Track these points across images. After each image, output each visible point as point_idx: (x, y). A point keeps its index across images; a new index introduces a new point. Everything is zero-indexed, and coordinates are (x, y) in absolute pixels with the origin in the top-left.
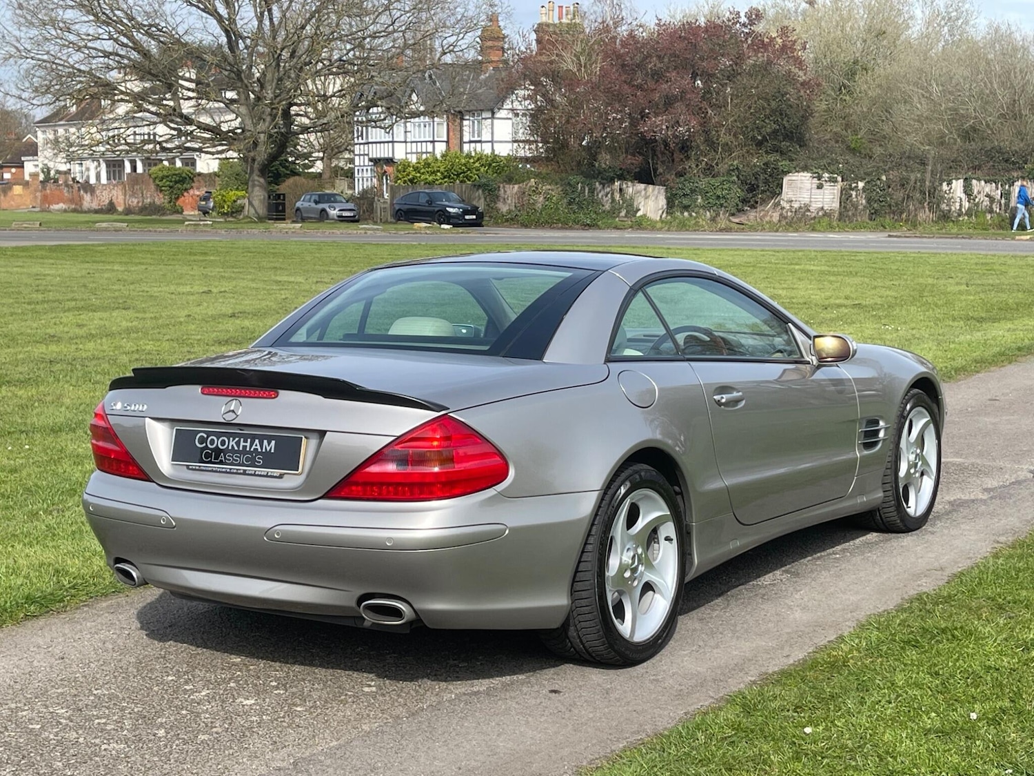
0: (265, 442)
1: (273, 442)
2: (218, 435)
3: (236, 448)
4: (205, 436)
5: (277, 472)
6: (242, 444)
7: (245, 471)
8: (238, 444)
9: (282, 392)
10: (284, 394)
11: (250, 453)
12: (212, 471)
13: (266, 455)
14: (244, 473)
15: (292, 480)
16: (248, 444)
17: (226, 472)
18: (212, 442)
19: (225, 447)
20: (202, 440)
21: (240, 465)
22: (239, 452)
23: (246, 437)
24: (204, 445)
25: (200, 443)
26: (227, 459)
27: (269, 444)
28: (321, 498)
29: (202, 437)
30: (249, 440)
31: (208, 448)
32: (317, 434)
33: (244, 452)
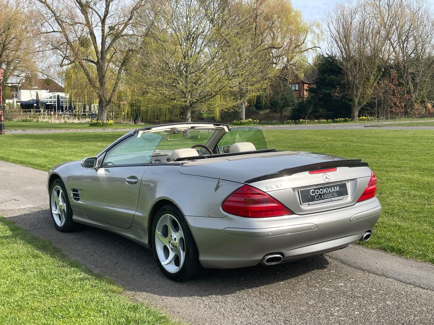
0: (335, 187)
1: (338, 187)
2: (319, 189)
3: (327, 192)
4: (314, 190)
5: (341, 197)
6: (328, 190)
7: (331, 200)
8: (327, 190)
9: (337, 168)
10: (338, 168)
11: (332, 193)
12: (320, 203)
13: (337, 192)
14: (331, 201)
15: (349, 198)
16: (330, 190)
17: (325, 202)
18: (317, 192)
19: (323, 193)
20: (313, 192)
21: (329, 198)
22: (328, 193)
23: (329, 187)
24: (315, 194)
25: (313, 193)
26: (324, 197)
27: (337, 188)
28: (356, 203)
29: (313, 191)
30: (330, 188)
31: (317, 195)
32: (349, 181)
33: (330, 193)
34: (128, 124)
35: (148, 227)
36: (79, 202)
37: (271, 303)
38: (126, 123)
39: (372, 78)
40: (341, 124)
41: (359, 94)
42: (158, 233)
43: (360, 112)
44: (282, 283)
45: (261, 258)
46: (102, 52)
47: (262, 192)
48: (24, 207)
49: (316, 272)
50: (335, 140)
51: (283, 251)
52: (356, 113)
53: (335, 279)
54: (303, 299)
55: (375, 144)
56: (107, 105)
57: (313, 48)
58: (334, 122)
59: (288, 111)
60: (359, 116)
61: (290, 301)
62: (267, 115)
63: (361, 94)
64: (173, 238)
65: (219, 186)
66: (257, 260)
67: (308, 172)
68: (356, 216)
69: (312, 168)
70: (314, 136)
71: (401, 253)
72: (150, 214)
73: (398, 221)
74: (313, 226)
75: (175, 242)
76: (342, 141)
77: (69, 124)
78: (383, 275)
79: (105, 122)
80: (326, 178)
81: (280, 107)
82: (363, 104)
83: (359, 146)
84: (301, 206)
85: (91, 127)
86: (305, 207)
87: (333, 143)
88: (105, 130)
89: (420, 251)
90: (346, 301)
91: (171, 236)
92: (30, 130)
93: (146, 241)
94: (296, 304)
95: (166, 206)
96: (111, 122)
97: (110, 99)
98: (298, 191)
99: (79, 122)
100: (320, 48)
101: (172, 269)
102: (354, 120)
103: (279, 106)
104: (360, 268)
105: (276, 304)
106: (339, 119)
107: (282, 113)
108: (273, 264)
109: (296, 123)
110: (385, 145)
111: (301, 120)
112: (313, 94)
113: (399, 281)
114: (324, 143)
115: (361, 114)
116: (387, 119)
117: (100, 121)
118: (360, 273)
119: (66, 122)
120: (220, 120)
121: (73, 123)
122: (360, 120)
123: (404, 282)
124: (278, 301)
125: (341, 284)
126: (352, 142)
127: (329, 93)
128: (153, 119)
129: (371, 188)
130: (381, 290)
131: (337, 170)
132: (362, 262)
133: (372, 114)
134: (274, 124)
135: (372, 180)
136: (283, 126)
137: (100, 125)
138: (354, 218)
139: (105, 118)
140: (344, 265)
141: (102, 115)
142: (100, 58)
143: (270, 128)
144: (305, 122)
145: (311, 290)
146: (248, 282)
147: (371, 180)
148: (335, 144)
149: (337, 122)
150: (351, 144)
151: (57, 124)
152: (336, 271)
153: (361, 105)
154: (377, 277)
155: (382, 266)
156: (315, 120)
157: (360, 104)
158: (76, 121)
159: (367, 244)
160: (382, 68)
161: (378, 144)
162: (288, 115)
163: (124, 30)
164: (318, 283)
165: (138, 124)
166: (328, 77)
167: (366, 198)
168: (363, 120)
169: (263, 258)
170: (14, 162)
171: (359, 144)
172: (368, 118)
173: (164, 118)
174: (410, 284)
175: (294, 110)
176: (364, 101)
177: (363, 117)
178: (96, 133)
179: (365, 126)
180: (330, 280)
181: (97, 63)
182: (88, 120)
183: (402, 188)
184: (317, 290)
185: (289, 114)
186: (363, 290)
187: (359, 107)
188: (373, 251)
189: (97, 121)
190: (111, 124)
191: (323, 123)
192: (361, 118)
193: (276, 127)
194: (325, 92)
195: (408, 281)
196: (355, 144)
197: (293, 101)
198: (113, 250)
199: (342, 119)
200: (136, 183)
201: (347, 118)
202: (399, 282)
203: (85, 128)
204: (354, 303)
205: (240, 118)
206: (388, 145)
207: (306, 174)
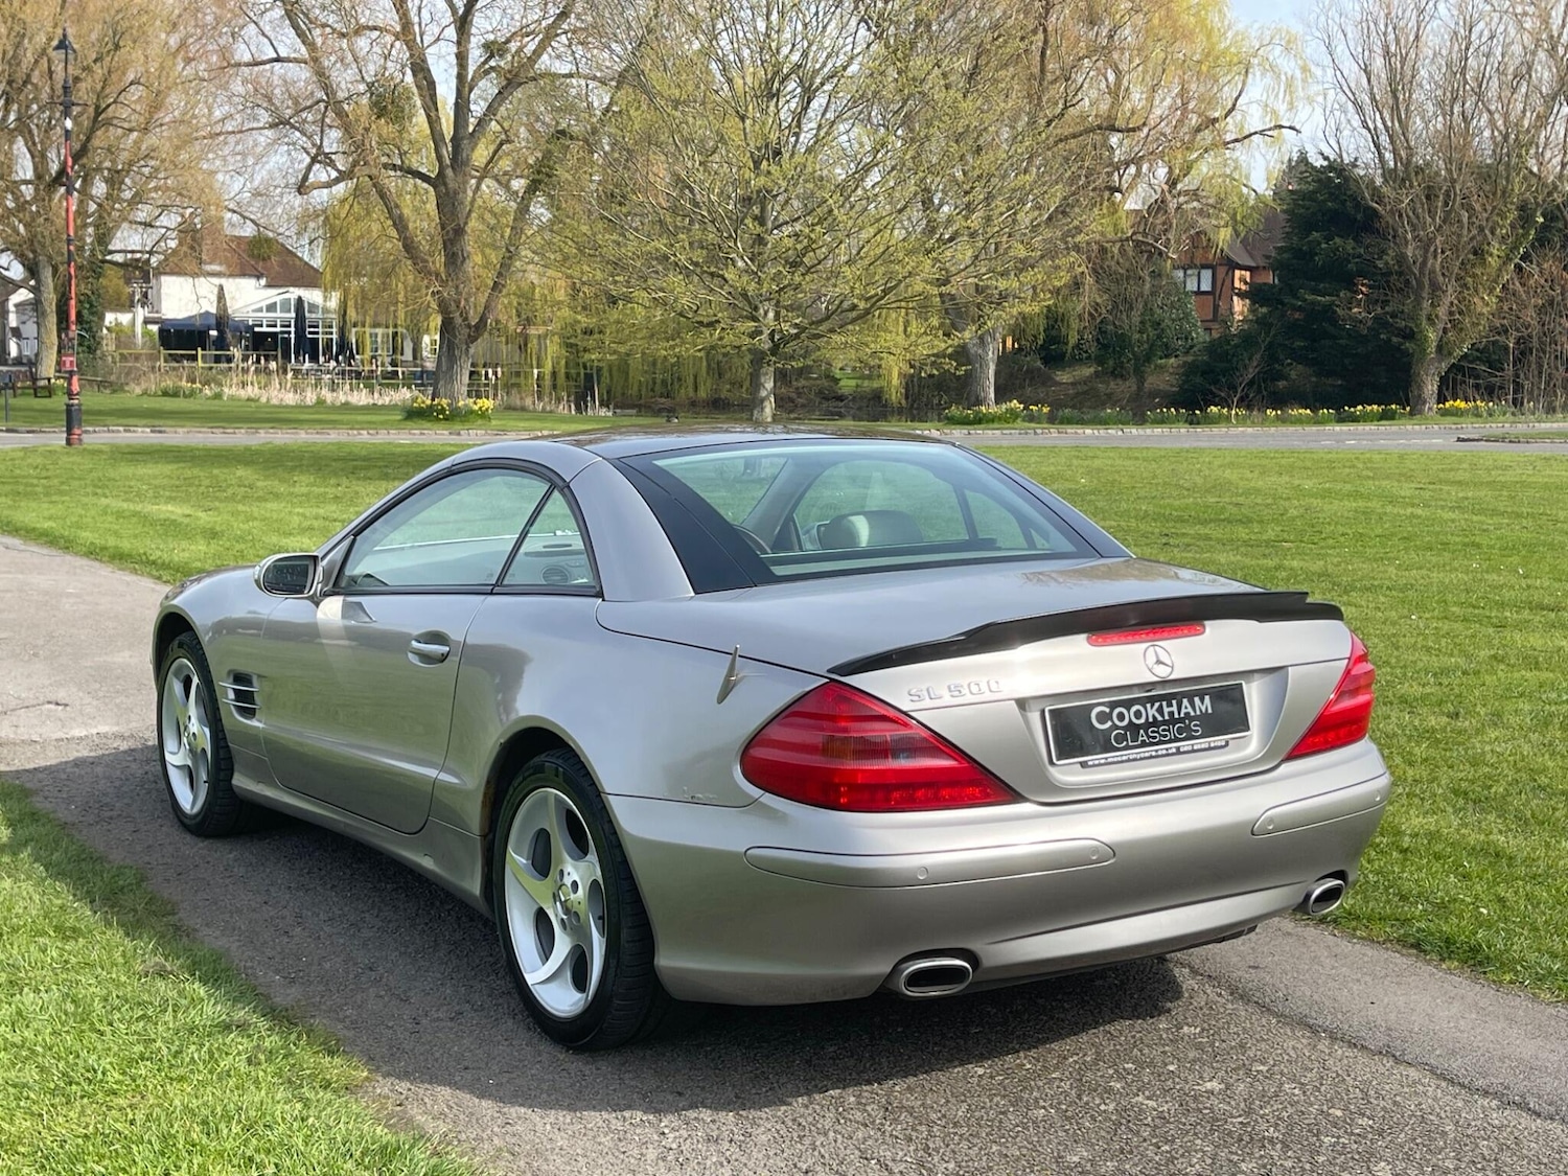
0: (1197, 699)
1: (1207, 698)
2: (1128, 704)
3: (1160, 718)
4: (1107, 710)
5: (1219, 740)
6: (1166, 710)
7: (1178, 748)
8: (1160, 710)
9: (1207, 623)
10: (1211, 626)
11: (1181, 720)
12: (1129, 760)
13: (1204, 718)
14: (1178, 752)
15: (1250, 744)
16: (1174, 709)
17: (1151, 757)
18: (1121, 717)
19: (1142, 721)
20: (1102, 717)
21: (1170, 741)
22: (1165, 722)
23: (1168, 698)
24: (1109, 724)
25: (1101, 722)
26: (1149, 737)
27: (1202, 701)
28: (1283, 761)
29: (1102, 712)
30: (1174, 702)
31: (1117, 728)
32: (1256, 675)
33: (1172, 721)
34: (551, 412)
35: (482, 829)
36: (254, 723)
37: (920, 1154)
38: (544, 410)
39: (1496, 249)
40: (1367, 428)
41: (1442, 311)
42: (517, 859)
43: (1443, 381)
44: (981, 1071)
45: (886, 968)
46: (456, 140)
47: (891, 713)
48: (83, 733)
49: (1124, 1030)
50: (1326, 494)
51: (975, 946)
52: (1431, 387)
53: (1194, 1061)
54: (1049, 1142)
55: (1482, 512)
56: (472, 339)
57: (1270, 130)
58: (1341, 420)
59: (1165, 374)
60: (1441, 399)
61: (995, 1148)
62: (1086, 388)
63: (1451, 313)
64: (568, 881)
65: (735, 684)
66: (872, 978)
67: (1083, 636)
68: (1281, 816)
69: (1103, 623)
70: (1250, 476)
71: (1481, 963)
72: (488, 782)
73: (1500, 832)
74: (1095, 850)
75: (572, 896)
76: (1356, 495)
77: (334, 408)
78: (1386, 1052)
79: (461, 403)
80: (1159, 662)
81: (1137, 359)
82: (1458, 353)
83: (1419, 517)
84: (1051, 769)
85: (410, 424)
86: (1068, 773)
87: (1315, 502)
88: (459, 434)
89: (1554, 956)
90: (1214, 1157)
91: (562, 872)
92: (180, 430)
93: (474, 886)
94: (1018, 1159)
95: (543, 757)
96: (487, 403)
97: (483, 320)
98: (1043, 712)
99: (372, 402)
100: (1298, 131)
101: (563, 1000)
102: (1421, 412)
103: (1134, 354)
104: (1303, 1023)
105: (936, 1159)
106: (1360, 407)
107: (1141, 381)
108: (934, 992)
109: (1192, 422)
110: (1519, 516)
111: (1214, 409)
112: (1264, 310)
113: (1445, 1079)
114: (1282, 502)
115: (1449, 388)
116: (1551, 410)
117: (445, 402)
118: (1295, 1043)
119: (320, 402)
120: (903, 402)
121: (347, 404)
122: (1445, 413)
123: (1462, 1086)
124: (948, 1146)
125: (1209, 1085)
126: (1393, 500)
127: (1329, 308)
128: (651, 394)
129: (1348, 703)
130: (1364, 1115)
131: (1208, 630)
132: (1316, 997)
133: (1491, 392)
134: (1106, 423)
135: (1353, 673)
136: (1141, 432)
137: (444, 414)
138: (1271, 820)
139: (465, 389)
140: (1240, 1005)
141: (451, 377)
142: (448, 162)
143: (1088, 437)
144: (1228, 418)
145: (1087, 1103)
146: (852, 1062)
147: (1348, 672)
148: (1326, 507)
149: (1354, 419)
150: (1389, 509)
151: (287, 406)
152: (1203, 1030)
153: (1450, 354)
154: (1363, 1058)
155: (1393, 1016)
156: (1268, 412)
157: (1445, 352)
158: (361, 398)
159: (1354, 923)
160: (1535, 210)
161: (1495, 512)
162: (1168, 388)
163: (539, 56)
164: (1121, 1078)
165: (590, 412)
166: (1323, 246)
167: (1327, 742)
168: (1457, 413)
169: (896, 970)
170: (94, 553)
171: (1419, 512)
172: (1477, 407)
173: (691, 394)
174: (1486, 1093)
175: (1190, 370)
176: (1463, 341)
177: (1455, 400)
178: (423, 445)
179: (1459, 440)
180: (1171, 1068)
181: (437, 182)
182: (404, 395)
183: (1544, 697)
184: (1112, 1107)
185: (1172, 386)
186: (1290, 1110)
187: (1440, 363)
188: (1370, 952)
189: (433, 400)
190: (483, 413)
191: (1299, 421)
192: (1447, 405)
193: (1112, 437)
194: (1313, 303)
195: (1481, 1083)
196: (1402, 512)
197: (1190, 333)
198: (367, 915)
199: (1375, 407)
200: (443, 658)
201: (1393, 406)
202: (1444, 1084)
203: (386, 425)
204: (1243, 1166)
205: (973, 399)
206: (1533, 516)
207: (1078, 644)
